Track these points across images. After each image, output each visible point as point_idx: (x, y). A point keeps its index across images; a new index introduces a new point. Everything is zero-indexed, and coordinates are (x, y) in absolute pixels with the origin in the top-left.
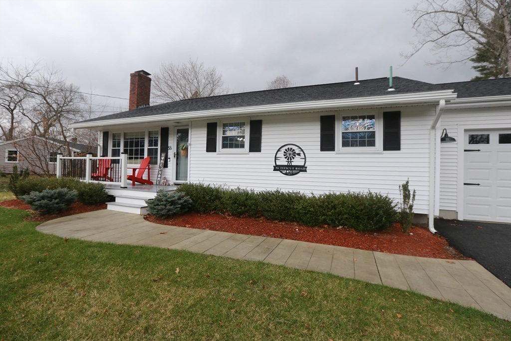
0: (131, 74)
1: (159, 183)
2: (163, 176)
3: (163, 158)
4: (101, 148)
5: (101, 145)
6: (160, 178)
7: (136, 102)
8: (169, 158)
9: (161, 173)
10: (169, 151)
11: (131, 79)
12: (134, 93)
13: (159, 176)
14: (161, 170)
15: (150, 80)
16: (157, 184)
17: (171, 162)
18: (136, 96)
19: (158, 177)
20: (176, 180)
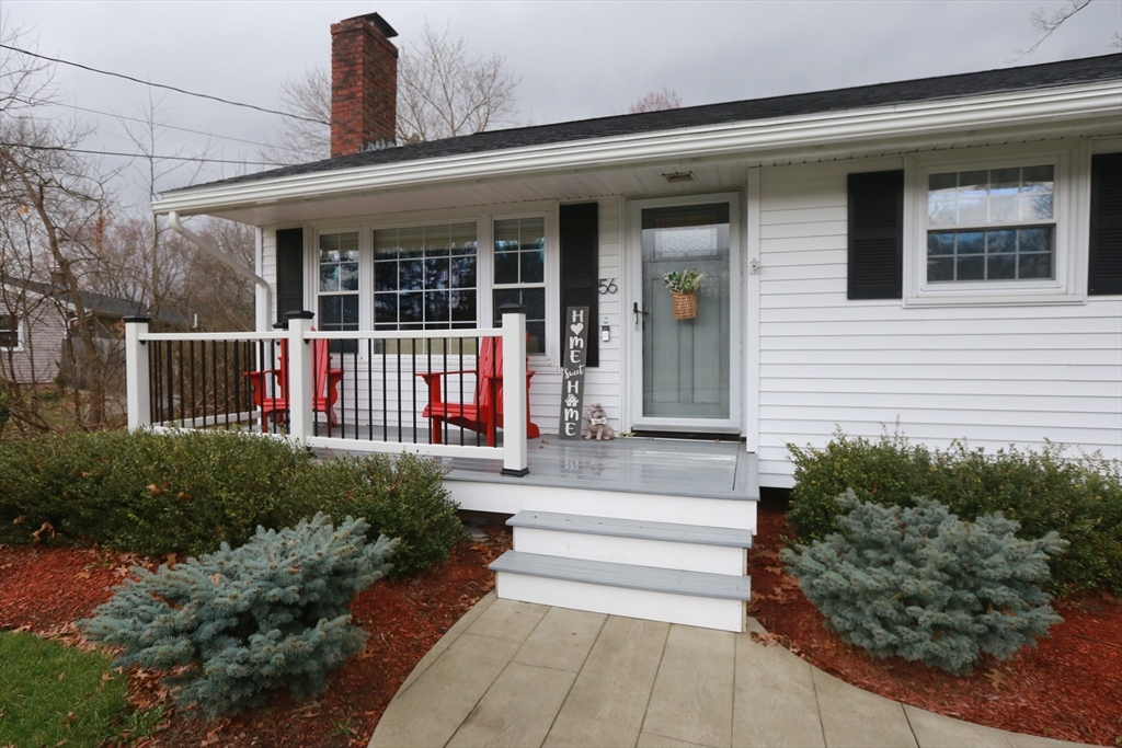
0: (334, 27)
1: (576, 427)
2: (587, 402)
3: (577, 328)
4: (269, 294)
5: (272, 280)
6: (579, 407)
7: (360, 129)
8: (607, 328)
9: (575, 386)
10: (602, 298)
11: (334, 44)
12: (352, 96)
13: (572, 401)
14: (581, 379)
15: (394, 53)
16: (562, 436)
17: (615, 343)
18: (359, 108)
19: (564, 406)
20: (645, 413)
